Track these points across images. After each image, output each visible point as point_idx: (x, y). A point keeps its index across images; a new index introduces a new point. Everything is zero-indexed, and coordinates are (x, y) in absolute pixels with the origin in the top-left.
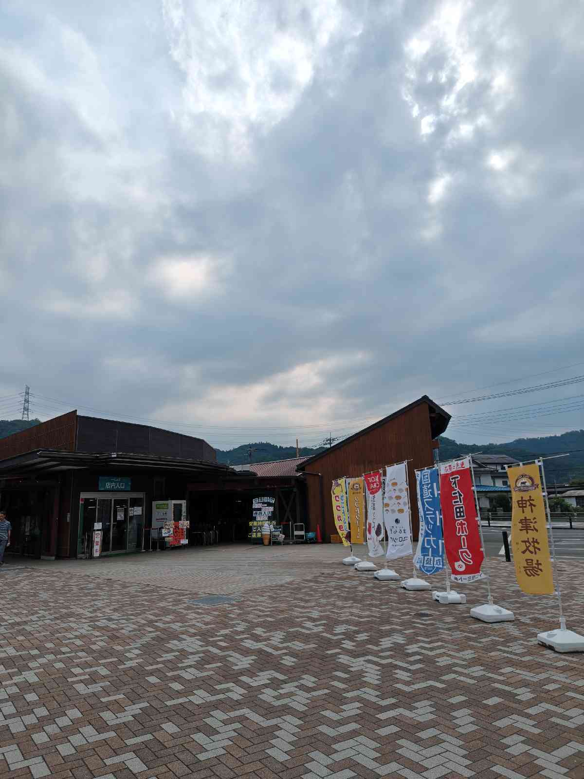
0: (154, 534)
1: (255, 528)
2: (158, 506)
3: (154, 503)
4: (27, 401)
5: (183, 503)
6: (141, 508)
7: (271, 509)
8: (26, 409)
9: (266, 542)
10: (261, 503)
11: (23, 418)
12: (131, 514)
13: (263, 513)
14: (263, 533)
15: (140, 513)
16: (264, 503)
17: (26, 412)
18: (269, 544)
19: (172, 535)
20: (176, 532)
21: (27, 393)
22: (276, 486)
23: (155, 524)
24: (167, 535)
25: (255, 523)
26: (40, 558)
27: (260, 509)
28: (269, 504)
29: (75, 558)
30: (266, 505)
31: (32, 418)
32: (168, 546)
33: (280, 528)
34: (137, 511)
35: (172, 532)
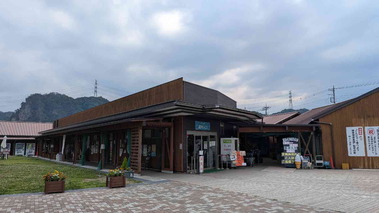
0: (224, 159)
1: (286, 157)
2: (224, 141)
3: (222, 139)
4: (96, 88)
5: (238, 139)
6: (215, 142)
7: (296, 145)
8: (96, 91)
9: (299, 166)
10: (289, 141)
11: (94, 96)
12: (210, 146)
13: (291, 148)
14: (296, 161)
15: (214, 145)
16: (290, 141)
17: (96, 93)
18: (301, 168)
19: (237, 160)
20: (238, 158)
21: (96, 84)
22: (298, 131)
23: (223, 152)
24: (233, 159)
25: (286, 154)
26: (161, 171)
27: (288, 145)
28: (295, 142)
29: (186, 173)
30: (293, 143)
31: (98, 96)
32: (232, 166)
33: (308, 158)
34: (213, 144)
35: (236, 158)
